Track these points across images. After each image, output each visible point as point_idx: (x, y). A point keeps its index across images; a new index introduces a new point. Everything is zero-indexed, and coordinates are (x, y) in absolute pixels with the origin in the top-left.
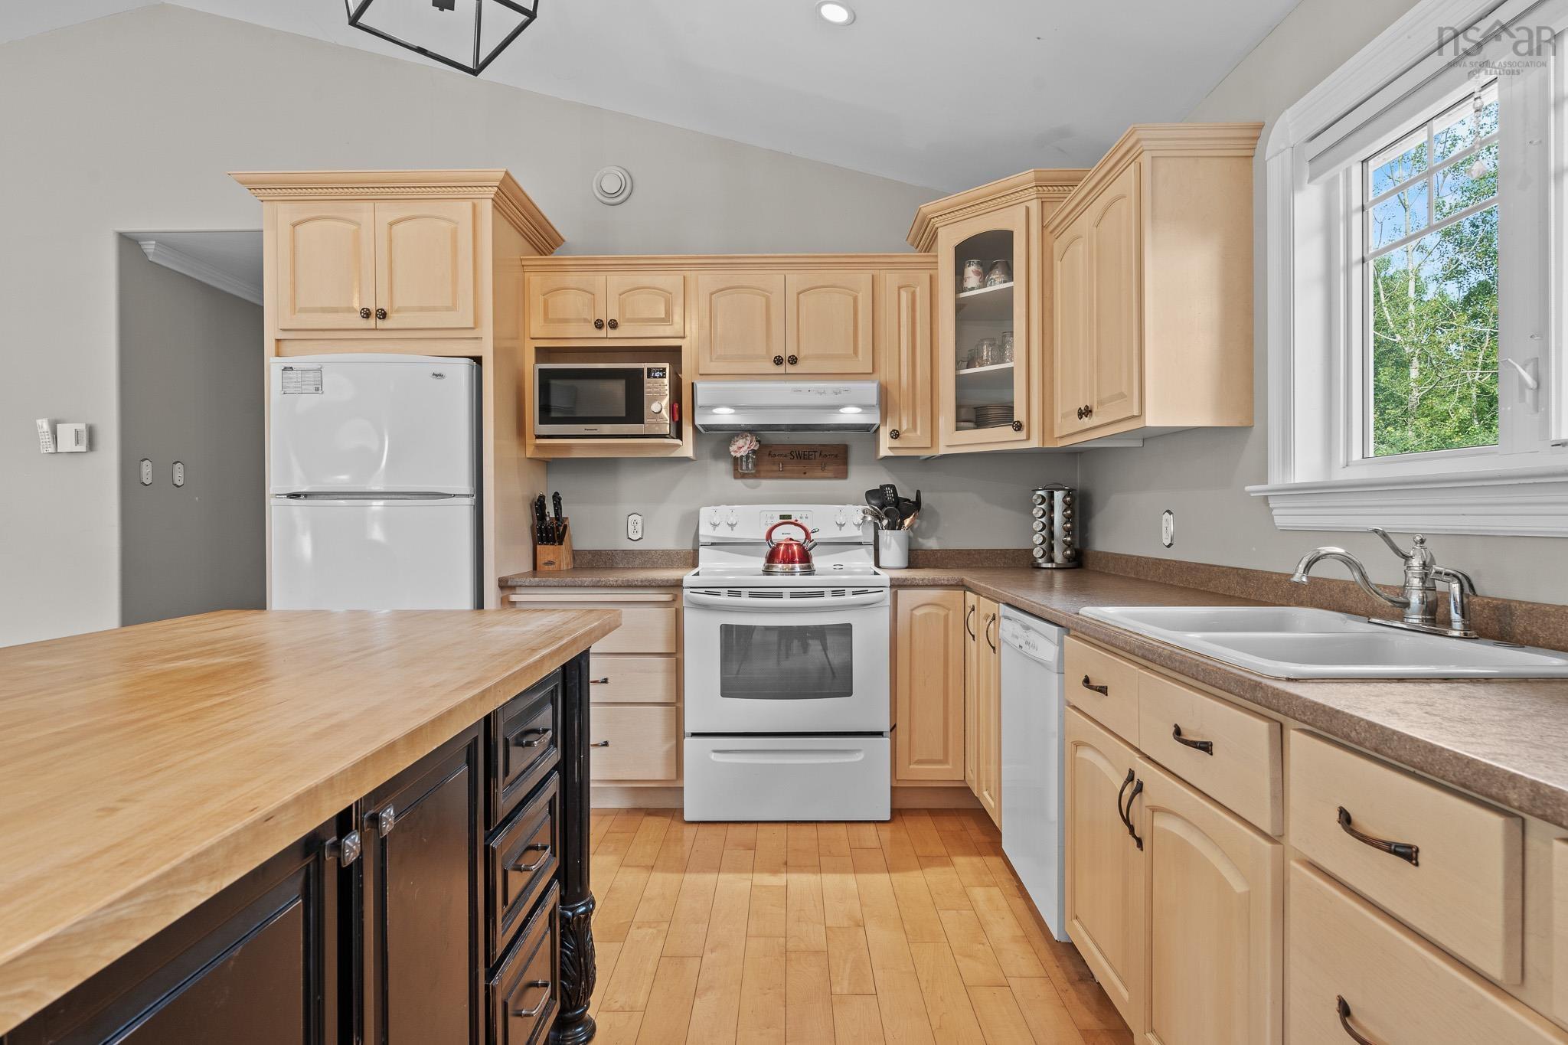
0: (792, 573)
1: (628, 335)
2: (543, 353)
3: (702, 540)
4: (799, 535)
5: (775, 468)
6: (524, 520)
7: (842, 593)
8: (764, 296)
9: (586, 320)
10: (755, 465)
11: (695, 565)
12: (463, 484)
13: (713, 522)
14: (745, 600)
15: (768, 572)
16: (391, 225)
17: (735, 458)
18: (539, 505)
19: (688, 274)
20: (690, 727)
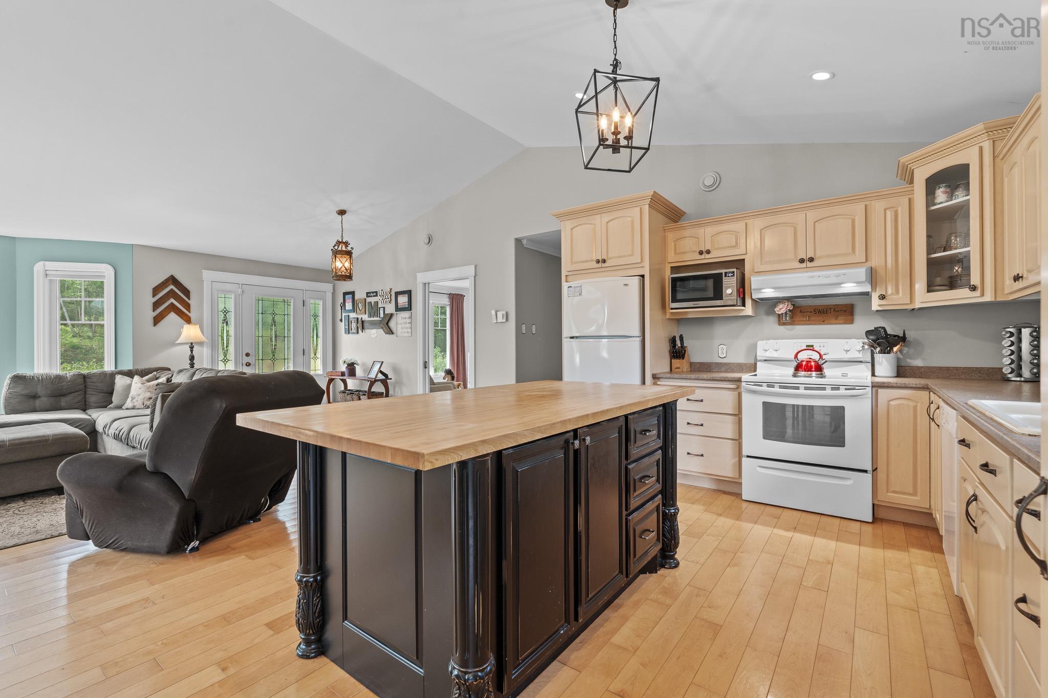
0: (810, 376)
1: (717, 255)
2: (674, 269)
3: (758, 358)
4: (816, 356)
5: (804, 319)
6: (665, 348)
7: (838, 389)
8: (793, 226)
9: (694, 251)
10: (792, 317)
11: (755, 371)
12: (637, 332)
13: (765, 349)
14: (776, 389)
15: (795, 375)
16: (607, 223)
17: (779, 315)
18: (673, 341)
19: (746, 221)
20: (745, 452)
